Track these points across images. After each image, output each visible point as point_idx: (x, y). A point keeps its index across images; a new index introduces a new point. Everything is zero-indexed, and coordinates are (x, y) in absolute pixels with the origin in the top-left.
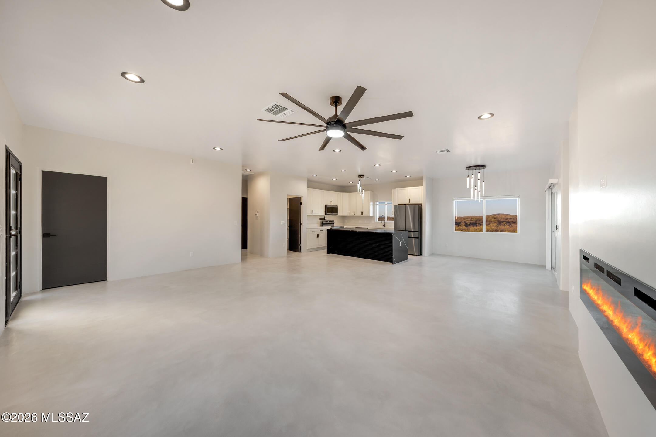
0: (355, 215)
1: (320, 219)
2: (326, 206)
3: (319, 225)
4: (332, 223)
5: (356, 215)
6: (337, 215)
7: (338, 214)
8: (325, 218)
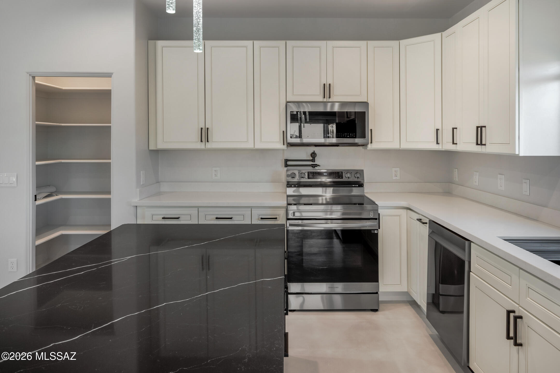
0: (457, 148)
4: (353, 179)
6: (370, 147)
7: (368, 143)
8: (313, 160)
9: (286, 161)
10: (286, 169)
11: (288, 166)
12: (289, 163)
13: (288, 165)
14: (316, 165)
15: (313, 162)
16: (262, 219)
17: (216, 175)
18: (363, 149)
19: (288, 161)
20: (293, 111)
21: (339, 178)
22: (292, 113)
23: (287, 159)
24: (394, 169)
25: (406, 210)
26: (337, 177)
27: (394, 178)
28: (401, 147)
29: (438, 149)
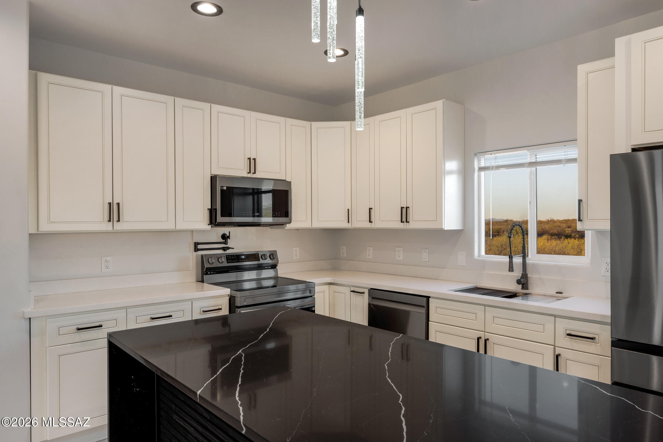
0: (373, 226)
1: (196, 250)
2: (213, 179)
3: (194, 279)
4: (268, 261)
5: (377, 224)
6: (288, 226)
7: (290, 222)
8: (226, 243)
9: (196, 244)
10: (195, 254)
11: (199, 251)
12: (200, 247)
13: (199, 249)
14: (228, 248)
15: (225, 244)
16: (204, 311)
17: (107, 267)
18: (270, 229)
19: (199, 244)
20: (223, 187)
21: (256, 260)
22: (222, 189)
23: (198, 242)
24: (294, 249)
25: (328, 286)
26: (254, 260)
27: (295, 258)
28: (312, 226)
29: (348, 227)
